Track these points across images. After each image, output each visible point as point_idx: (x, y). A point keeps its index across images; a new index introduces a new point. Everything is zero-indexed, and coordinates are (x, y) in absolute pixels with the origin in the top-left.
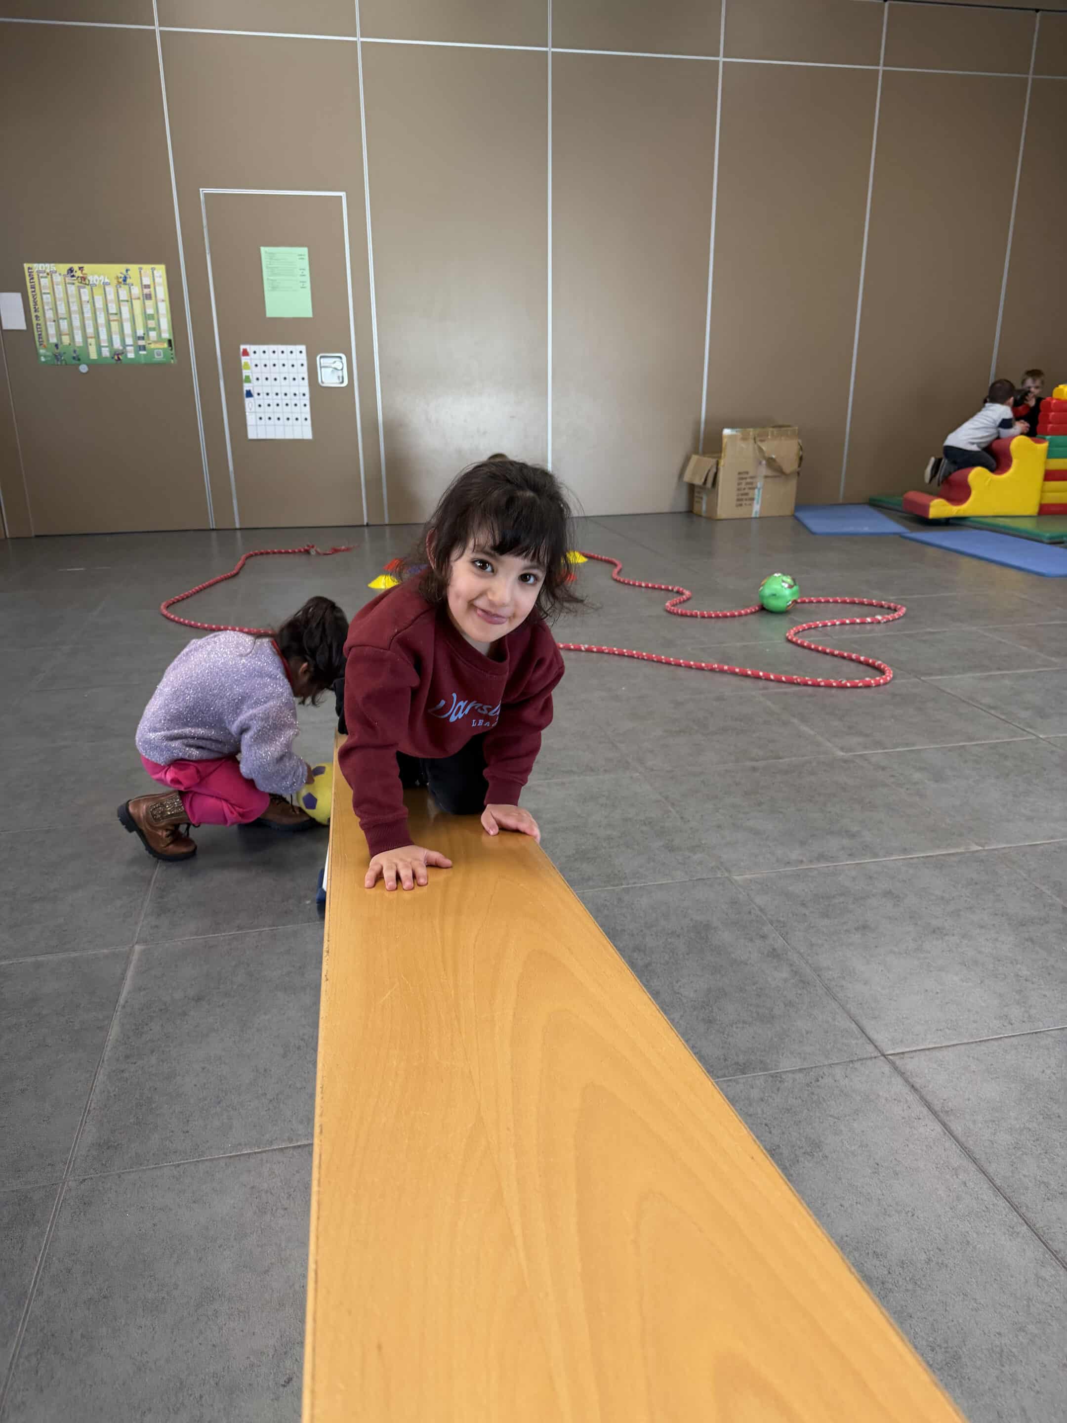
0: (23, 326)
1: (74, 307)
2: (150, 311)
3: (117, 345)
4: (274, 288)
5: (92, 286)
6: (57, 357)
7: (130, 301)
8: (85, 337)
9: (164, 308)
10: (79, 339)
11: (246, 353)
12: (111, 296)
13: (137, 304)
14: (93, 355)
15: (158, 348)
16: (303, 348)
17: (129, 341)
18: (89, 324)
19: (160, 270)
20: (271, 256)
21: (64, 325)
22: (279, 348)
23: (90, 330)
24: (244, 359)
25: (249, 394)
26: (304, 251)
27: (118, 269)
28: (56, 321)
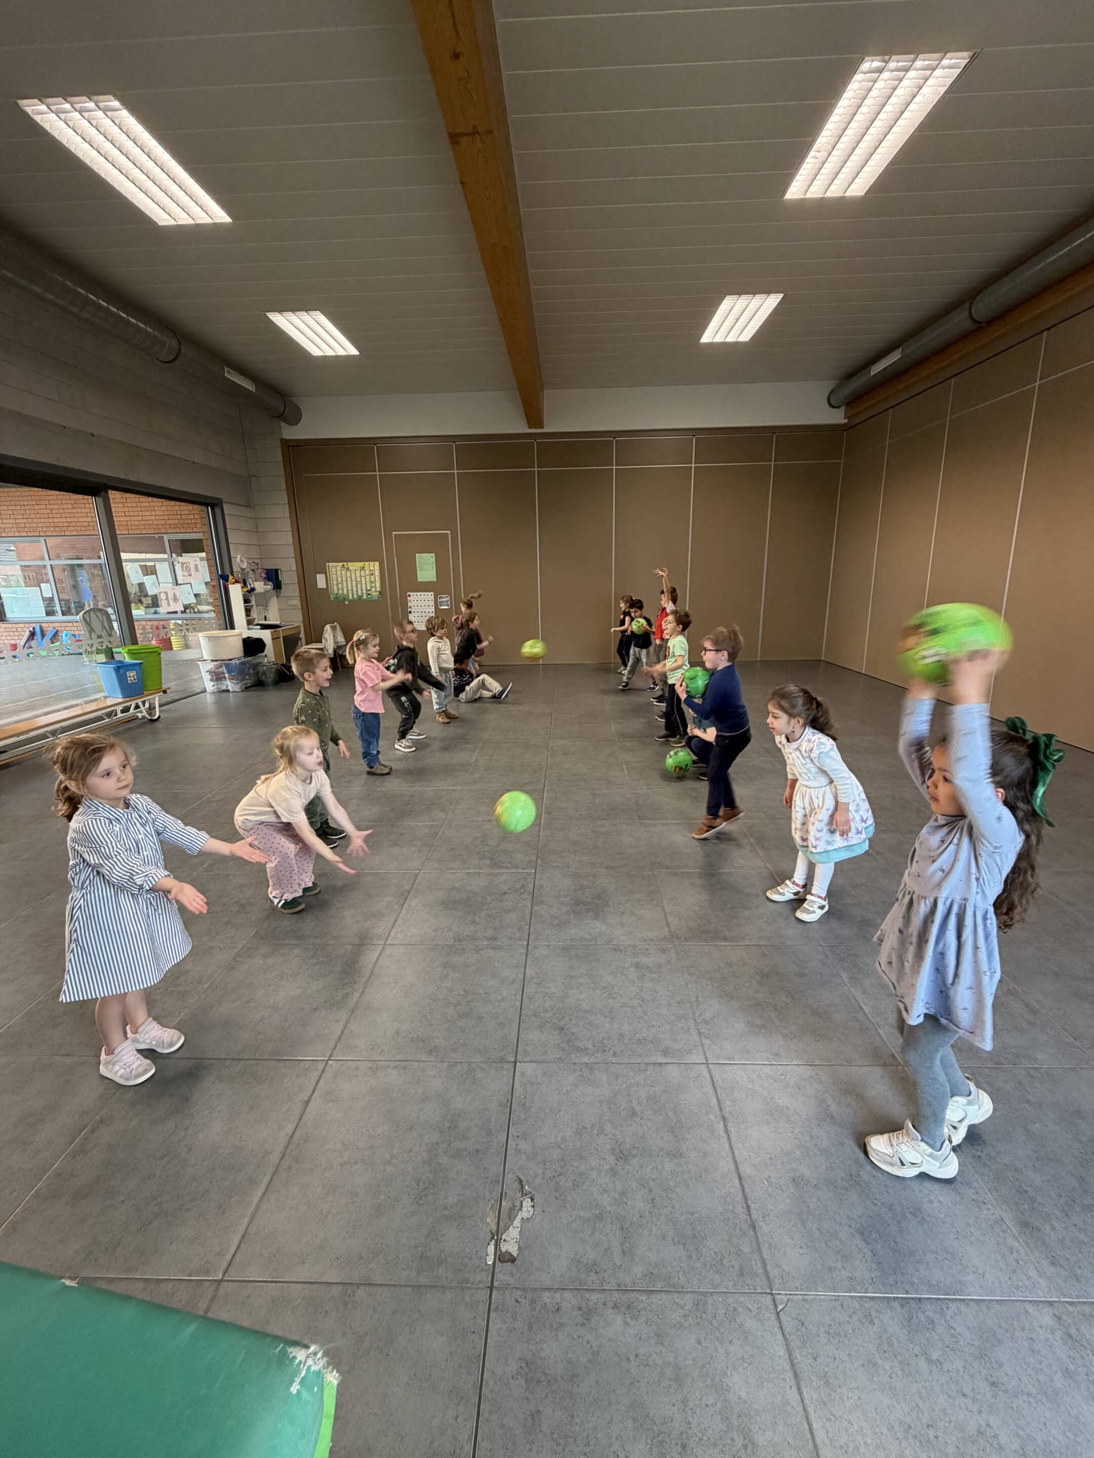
0: (325, 587)
1: (344, 579)
2: (372, 580)
3: (360, 594)
4: (421, 570)
5: (351, 571)
6: (337, 598)
7: (365, 576)
8: (348, 591)
9: (378, 578)
10: (345, 591)
11: (409, 596)
12: (358, 575)
13: (368, 577)
14: (351, 598)
15: (375, 594)
16: (433, 593)
17: (364, 592)
18: (349, 585)
19: (377, 564)
20: (420, 557)
21: (340, 586)
22: (422, 593)
23: (350, 588)
24: (409, 598)
25: (410, 612)
26: (433, 555)
27: (361, 564)
28: (337, 584)
